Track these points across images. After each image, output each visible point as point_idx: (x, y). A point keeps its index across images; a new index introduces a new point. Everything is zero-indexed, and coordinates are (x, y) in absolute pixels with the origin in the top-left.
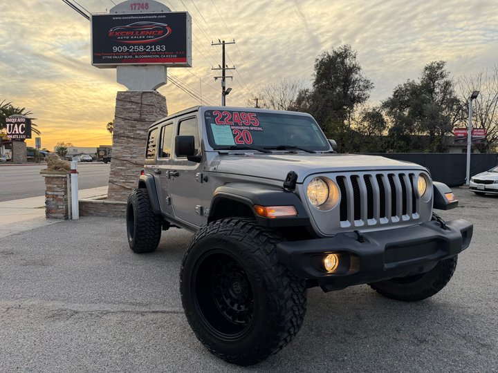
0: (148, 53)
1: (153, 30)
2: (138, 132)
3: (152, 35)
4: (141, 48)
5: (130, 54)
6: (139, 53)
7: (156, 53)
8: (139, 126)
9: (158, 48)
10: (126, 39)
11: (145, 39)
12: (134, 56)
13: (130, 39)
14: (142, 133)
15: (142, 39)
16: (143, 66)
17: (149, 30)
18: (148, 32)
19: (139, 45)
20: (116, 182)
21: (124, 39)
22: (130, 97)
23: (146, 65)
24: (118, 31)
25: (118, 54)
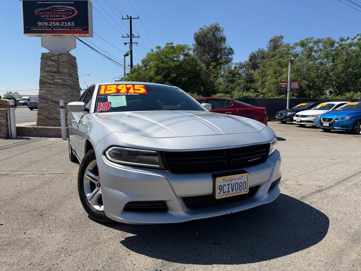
0: (62, 27)
1: (65, 11)
2: (56, 80)
3: (64, 15)
4: (58, 24)
5: (50, 27)
6: (56, 27)
7: (68, 27)
8: (57, 77)
9: (69, 24)
10: (47, 17)
11: (60, 17)
12: (52, 29)
13: (49, 17)
14: (59, 81)
15: (58, 17)
16: (59, 36)
17: (63, 12)
18: (61, 13)
19: (56, 21)
20: (42, 114)
22: (51, 57)
23: (62, 35)
24: (41, 11)
25: (41, 27)
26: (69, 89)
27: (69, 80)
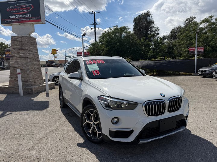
0: (24, 18)
1: (25, 7)
2: (20, 55)
3: (25, 10)
4: (21, 16)
5: (16, 19)
6: (20, 18)
7: (28, 18)
8: (21, 52)
9: (28, 15)
11: (23, 11)
12: (18, 20)
13: (16, 12)
14: (22, 55)
15: (21, 12)
16: (23, 24)
17: (24, 8)
18: (23, 8)
20: (12, 77)
21: (13, 12)
22: (17, 39)
23: (24, 24)
24: (10, 9)
25: (11, 19)
26: (29, 60)
27: (28, 54)
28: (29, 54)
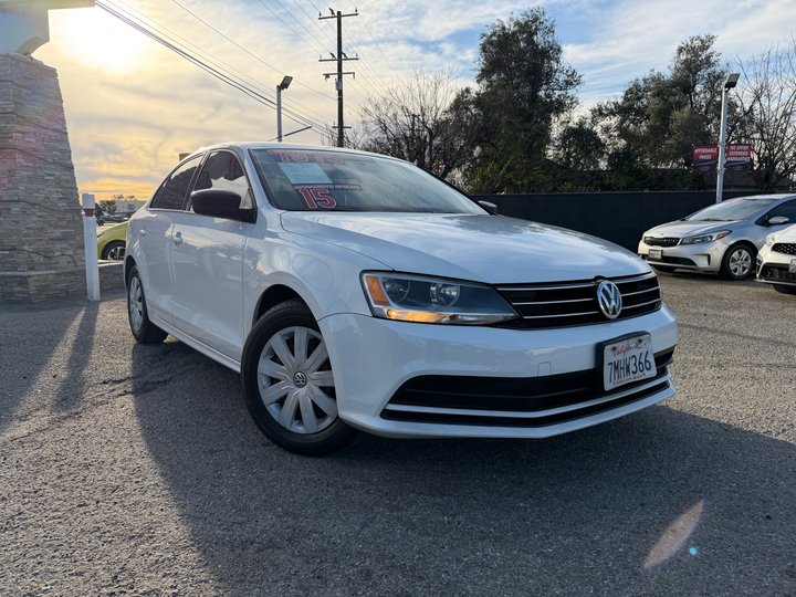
26: (20, 159)
27: (18, 132)
28: (23, 133)
